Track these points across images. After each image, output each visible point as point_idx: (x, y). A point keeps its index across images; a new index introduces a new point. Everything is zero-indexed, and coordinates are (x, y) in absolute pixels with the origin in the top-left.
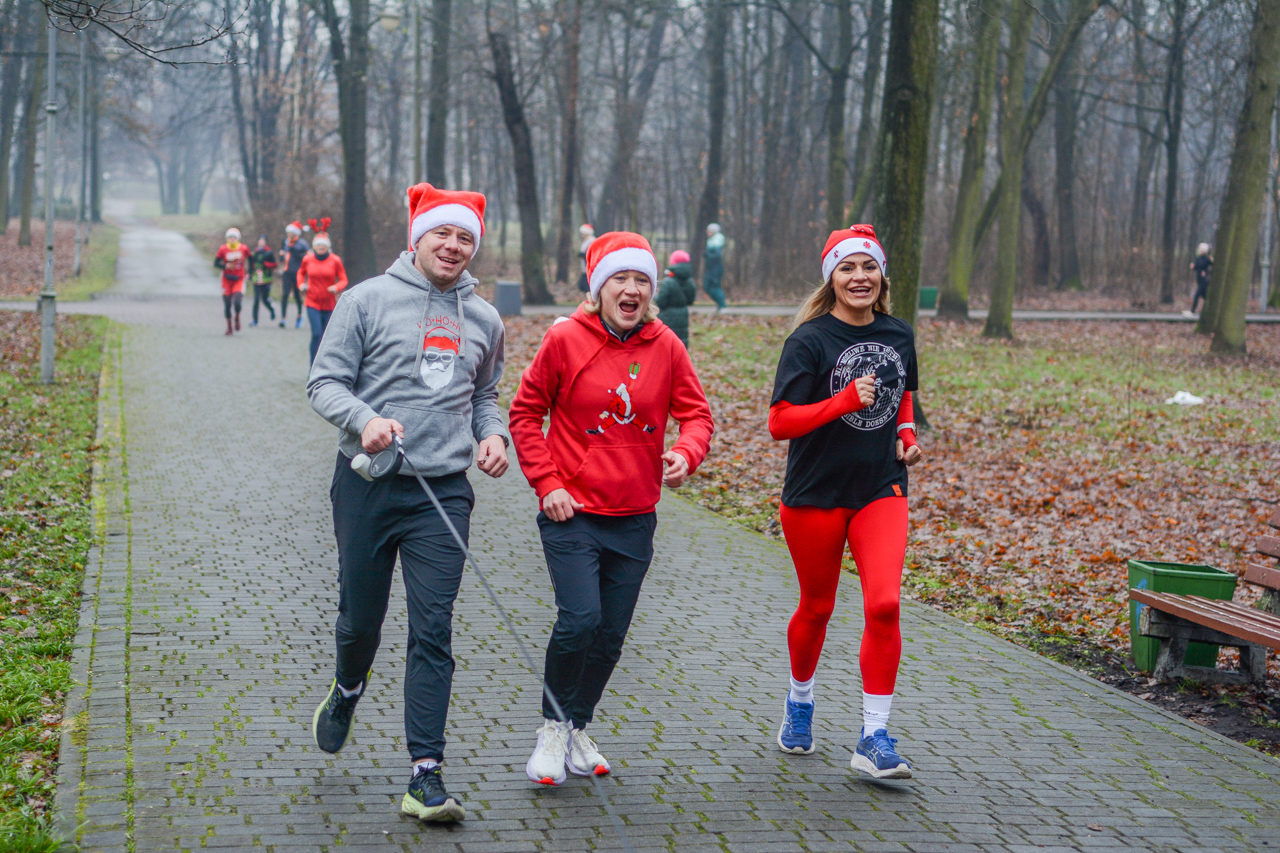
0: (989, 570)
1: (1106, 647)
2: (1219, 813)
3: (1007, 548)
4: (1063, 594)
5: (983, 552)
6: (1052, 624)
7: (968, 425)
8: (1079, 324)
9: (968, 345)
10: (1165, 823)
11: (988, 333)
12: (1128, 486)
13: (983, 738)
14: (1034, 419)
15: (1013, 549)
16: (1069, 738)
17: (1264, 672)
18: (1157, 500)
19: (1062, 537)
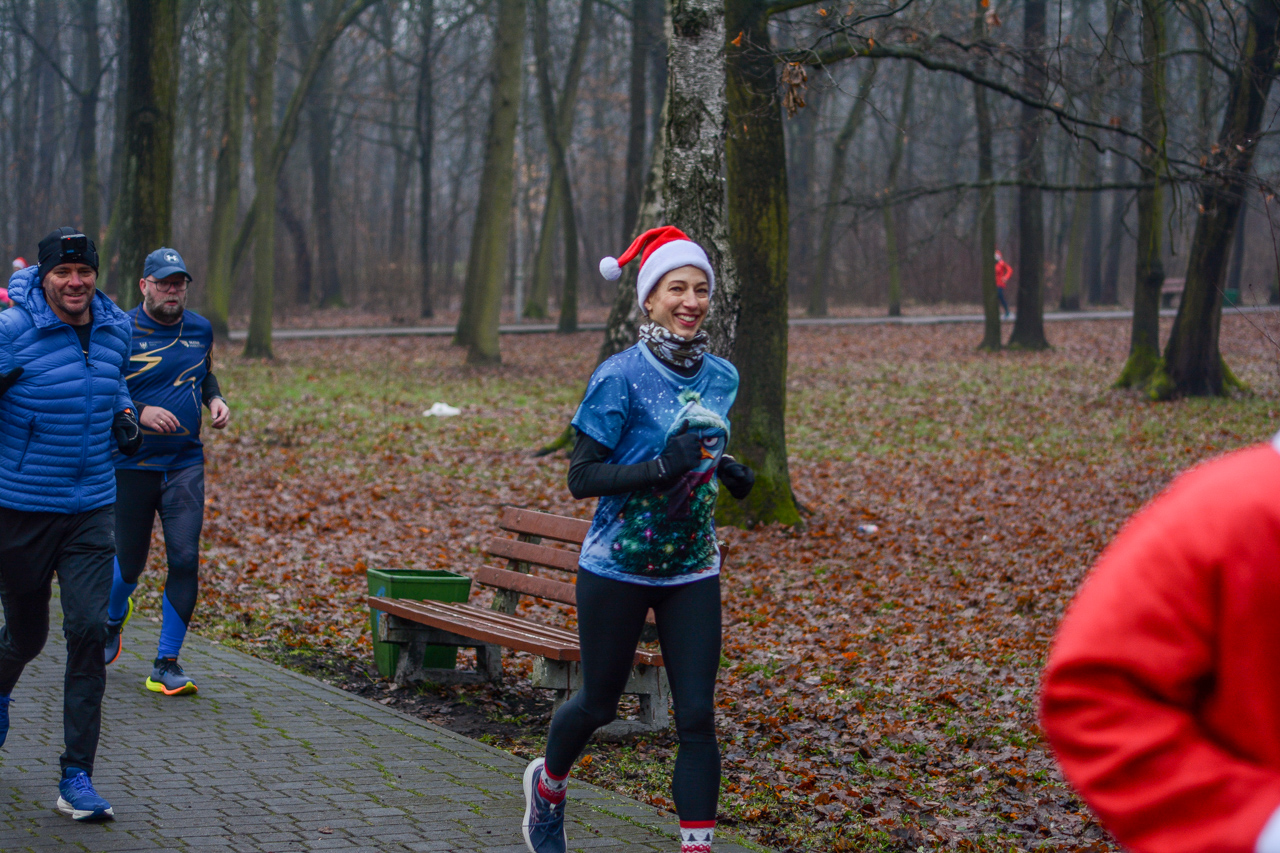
0: (241, 588)
1: (350, 656)
2: (447, 807)
3: (260, 565)
4: (312, 607)
5: (236, 571)
6: (298, 637)
7: (227, 446)
8: (339, 341)
9: (229, 367)
10: (394, 821)
11: (248, 354)
12: (383, 498)
13: (222, 753)
14: (293, 437)
15: (265, 565)
16: (306, 746)
17: (500, 670)
18: (411, 510)
19: (315, 551)
